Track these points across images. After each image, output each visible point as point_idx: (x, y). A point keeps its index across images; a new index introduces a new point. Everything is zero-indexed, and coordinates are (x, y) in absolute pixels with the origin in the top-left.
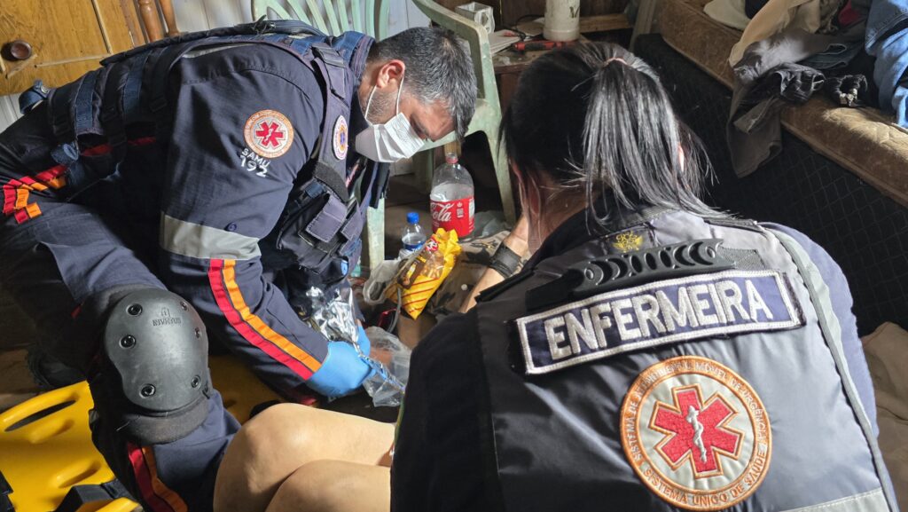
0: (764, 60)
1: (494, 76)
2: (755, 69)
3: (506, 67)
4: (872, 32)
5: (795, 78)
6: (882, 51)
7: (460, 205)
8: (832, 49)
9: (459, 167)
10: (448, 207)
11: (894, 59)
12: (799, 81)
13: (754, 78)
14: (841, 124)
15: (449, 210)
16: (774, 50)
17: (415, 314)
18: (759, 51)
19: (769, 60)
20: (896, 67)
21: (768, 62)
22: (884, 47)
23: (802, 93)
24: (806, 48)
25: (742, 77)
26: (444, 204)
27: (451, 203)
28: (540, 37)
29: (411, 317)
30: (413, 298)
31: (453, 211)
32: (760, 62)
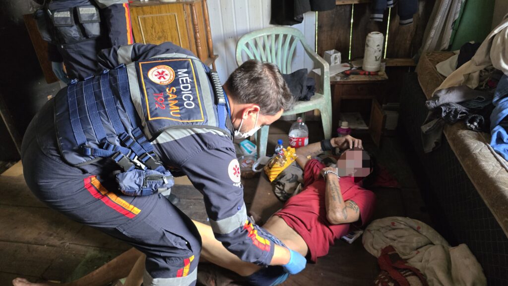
0: (440, 99)
1: (330, 86)
2: (436, 103)
3: (337, 82)
4: (498, 94)
5: (451, 111)
6: (498, 104)
7: (300, 140)
8: (479, 99)
9: (303, 124)
10: (295, 140)
11: (501, 110)
12: (452, 113)
13: (435, 107)
14: (463, 139)
15: (295, 141)
16: (447, 95)
17: (272, 180)
18: (439, 94)
19: (443, 99)
20: (500, 115)
21: (442, 101)
22: (500, 103)
23: (453, 119)
24: (465, 96)
25: (428, 106)
26: (294, 138)
27: (296, 138)
28: (360, 68)
29: (270, 181)
30: (273, 173)
31: (297, 142)
32: (438, 100)
